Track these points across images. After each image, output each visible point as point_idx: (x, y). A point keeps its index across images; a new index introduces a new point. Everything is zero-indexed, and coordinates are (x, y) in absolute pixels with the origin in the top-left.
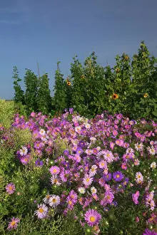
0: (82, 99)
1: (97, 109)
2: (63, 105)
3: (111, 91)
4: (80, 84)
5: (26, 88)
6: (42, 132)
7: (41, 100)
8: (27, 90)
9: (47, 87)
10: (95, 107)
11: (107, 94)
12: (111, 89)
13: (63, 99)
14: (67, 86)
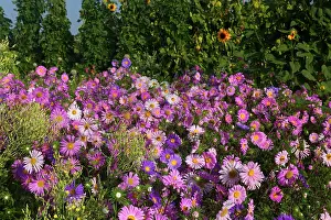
0: (141, 41)
1: (174, 64)
2: (99, 52)
3: (202, 27)
4: (138, 10)
5: (17, 14)
6: (74, 113)
7: (51, 42)
8: (18, 19)
9: (63, 14)
10: (168, 58)
11: (192, 32)
12: (202, 21)
13: (100, 40)
14: (108, 12)
